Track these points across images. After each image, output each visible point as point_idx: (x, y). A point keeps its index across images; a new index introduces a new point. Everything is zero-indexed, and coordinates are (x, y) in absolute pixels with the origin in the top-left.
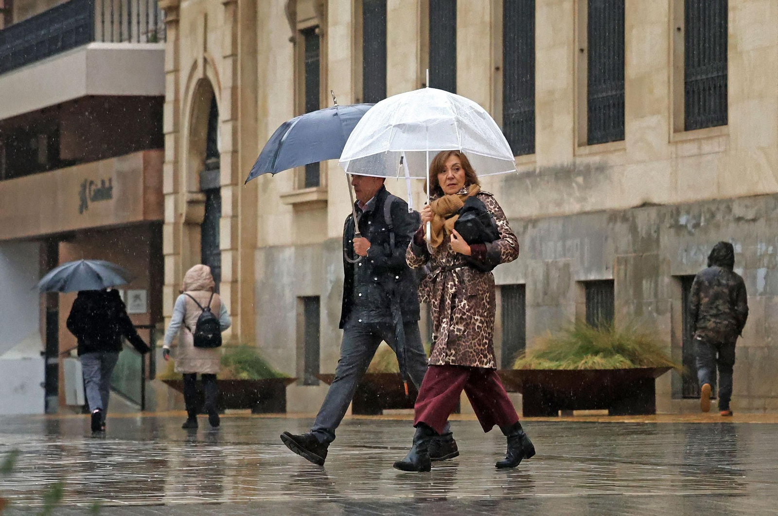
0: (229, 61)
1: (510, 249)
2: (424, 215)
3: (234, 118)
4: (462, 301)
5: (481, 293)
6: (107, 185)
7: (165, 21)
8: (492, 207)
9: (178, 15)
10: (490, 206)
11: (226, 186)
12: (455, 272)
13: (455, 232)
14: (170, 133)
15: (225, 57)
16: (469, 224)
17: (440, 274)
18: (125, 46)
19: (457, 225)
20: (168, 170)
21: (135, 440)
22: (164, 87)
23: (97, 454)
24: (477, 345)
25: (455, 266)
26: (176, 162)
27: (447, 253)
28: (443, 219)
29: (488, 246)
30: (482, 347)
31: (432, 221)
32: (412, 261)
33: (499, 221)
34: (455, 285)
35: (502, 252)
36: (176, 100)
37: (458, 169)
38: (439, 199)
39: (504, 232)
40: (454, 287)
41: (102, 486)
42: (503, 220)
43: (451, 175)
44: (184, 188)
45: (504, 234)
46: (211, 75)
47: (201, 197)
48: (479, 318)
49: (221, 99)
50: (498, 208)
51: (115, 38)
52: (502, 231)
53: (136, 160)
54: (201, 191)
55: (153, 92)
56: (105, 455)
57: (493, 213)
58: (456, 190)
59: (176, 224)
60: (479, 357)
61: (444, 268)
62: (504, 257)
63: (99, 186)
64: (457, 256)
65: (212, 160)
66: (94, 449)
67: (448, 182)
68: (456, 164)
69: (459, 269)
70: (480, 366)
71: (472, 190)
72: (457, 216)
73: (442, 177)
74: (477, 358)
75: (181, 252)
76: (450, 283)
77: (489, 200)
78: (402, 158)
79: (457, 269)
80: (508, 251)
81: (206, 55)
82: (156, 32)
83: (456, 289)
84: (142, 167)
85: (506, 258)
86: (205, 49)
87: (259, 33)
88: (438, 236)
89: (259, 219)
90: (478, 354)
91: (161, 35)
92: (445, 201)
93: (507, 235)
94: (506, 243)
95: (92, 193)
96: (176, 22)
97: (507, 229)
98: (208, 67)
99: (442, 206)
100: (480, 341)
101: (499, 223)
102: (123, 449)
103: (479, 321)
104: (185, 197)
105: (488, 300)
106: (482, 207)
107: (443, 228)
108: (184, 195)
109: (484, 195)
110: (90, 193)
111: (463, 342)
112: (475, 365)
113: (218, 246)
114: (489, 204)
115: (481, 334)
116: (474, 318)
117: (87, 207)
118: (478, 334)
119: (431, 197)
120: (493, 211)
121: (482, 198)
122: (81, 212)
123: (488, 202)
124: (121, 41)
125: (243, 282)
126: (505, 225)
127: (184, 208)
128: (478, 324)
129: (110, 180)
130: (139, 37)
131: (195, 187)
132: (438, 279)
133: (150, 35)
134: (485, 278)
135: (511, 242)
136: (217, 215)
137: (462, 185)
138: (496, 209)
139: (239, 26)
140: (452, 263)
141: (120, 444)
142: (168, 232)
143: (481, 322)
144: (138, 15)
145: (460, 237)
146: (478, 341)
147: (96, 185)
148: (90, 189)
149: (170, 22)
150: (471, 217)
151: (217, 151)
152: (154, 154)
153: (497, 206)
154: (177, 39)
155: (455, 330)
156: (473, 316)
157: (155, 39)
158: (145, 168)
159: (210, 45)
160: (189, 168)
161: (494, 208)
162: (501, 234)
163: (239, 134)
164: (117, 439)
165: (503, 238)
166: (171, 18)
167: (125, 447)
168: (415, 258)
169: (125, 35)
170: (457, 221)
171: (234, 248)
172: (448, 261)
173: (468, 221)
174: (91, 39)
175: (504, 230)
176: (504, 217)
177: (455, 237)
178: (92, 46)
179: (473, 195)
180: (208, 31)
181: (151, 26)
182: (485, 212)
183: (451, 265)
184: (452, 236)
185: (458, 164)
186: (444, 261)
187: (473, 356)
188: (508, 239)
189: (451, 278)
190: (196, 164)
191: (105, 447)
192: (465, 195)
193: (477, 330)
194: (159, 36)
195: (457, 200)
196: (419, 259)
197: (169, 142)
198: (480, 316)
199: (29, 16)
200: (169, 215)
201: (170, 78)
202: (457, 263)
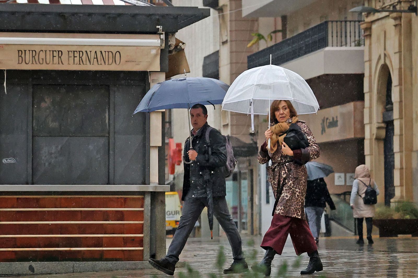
0: (398, 55)
1: (315, 152)
2: (267, 135)
3: (400, 84)
4: (289, 182)
5: (300, 177)
6: (335, 119)
7: (364, 35)
8: (305, 129)
9: (371, 32)
10: (304, 128)
11: (397, 119)
12: (286, 166)
13: (284, 143)
14: (367, 93)
15: (395, 53)
16: (292, 139)
17: (277, 166)
18: (344, 48)
19: (285, 140)
20: (366, 111)
21: (353, 250)
22: (364, 69)
23: (333, 258)
24: (296, 205)
25: (285, 162)
26: (370, 107)
27: (281, 155)
28: (278, 136)
29: (303, 150)
30: (298, 207)
31: (271, 138)
32: (261, 160)
33: (309, 137)
34: (286, 173)
35: (311, 153)
36: (370, 76)
37: (285, 109)
38: (276, 125)
39: (311, 142)
40: (285, 174)
41: (338, 274)
42: (311, 136)
43: (282, 112)
44: (375, 120)
45: (311, 144)
46: (388, 63)
47: (383, 125)
48: (298, 190)
49: (393, 75)
50: (308, 129)
51: (338, 45)
52: (310, 142)
53: (350, 106)
54: (384, 122)
55: (359, 72)
56: (338, 258)
57: (305, 132)
58: (285, 120)
59: (371, 139)
60: (297, 212)
61: (279, 163)
62: (312, 156)
63: (331, 120)
64: (286, 157)
65: (389, 106)
66: (332, 255)
67: (280, 116)
68: (285, 106)
69: (288, 163)
70: (297, 217)
71: (294, 120)
72: (286, 134)
73: (277, 113)
74: (296, 212)
75: (374, 153)
76: (283, 172)
77: (303, 125)
78: (251, 102)
79: (287, 164)
80: (314, 153)
81: (386, 53)
82: (359, 41)
83: (286, 175)
84: (353, 110)
85: (313, 156)
86: (385, 49)
87: (413, 41)
88: (274, 146)
89: (414, 136)
90: (296, 211)
91: (362, 42)
92: (279, 126)
93: (313, 144)
94: (313, 149)
95: (328, 124)
96: (370, 36)
97: (313, 141)
98: (386, 58)
99: (278, 129)
100: (298, 203)
101: (309, 138)
102: (347, 255)
103: (298, 192)
104: (375, 125)
105: (304, 181)
106: (299, 129)
107: (278, 142)
108: (374, 124)
109: (300, 123)
110: (326, 124)
111: (289, 203)
112: (294, 216)
113: (393, 150)
114: (303, 127)
115: (299, 199)
116: (296, 190)
117: (325, 131)
118: (297, 199)
119: (271, 124)
120: (305, 131)
121: (299, 124)
122: (322, 134)
123: (303, 126)
124: (342, 46)
125: (406, 169)
126: (312, 138)
127: (375, 131)
128: (297, 193)
129: (337, 117)
130: (351, 43)
131: (380, 120)
132: (276, 169)
133: (356, 42)
134: (302, 168)
135: (315, 148)
136: (392, 134)
137: (288, 117)
138: (307, 130)
139: (402, 37)
140: (284, 160)
141: (345, 253)
142: (367, 143)
143: (299, 193)
144: (350, 32)
145: (287, 146)
146: (297, 203)
147: (330, 120)
148: (326, 121)
149: (366, 36)
150: (292, 134)
151: (392, 101)
152: (359, 103)
153: (308, 128)
154: (370, 44)
155: (285, 196)
156: (295, 189)
157: (359, 45)
158: (355, 111)
159: (387, 47)
160: (377, 110)
161: (306, 129)
162: (310, 144)
163: (403, 93)
164: (344, 250)
165: (311, 146)
166: (367, 33)
167: (348, 254)
168: (262, 158)
169: (344, 43)
170: (285, 137)
171: (401, 151)
172: (281, 160)
173: (292, 137)
174: (326, 45)
175: (311, 141)
176: (311, 134)
177: (284, 146)
178: (327, 49)
179: (294, 123)
180: (386, 40)
181: (357, 38)
182: (300, 132)
183: (283, 161)
184: (283, 145)
185: (286, 106)
186: (279, 159)
187: (294, 211)
188: (314, 146)
189: (283, 169)
190: (381, 108)
191: (337, 254)
192: (290, 123)
193: (297, 197)
194: (361, 43)
195: (285, 125)
196: (265, 159)
197: (367, 97)
198: (299, 190)
199: (295, 34)
200: (367, 135)
201: (367, 65)
202: (287, 161)
